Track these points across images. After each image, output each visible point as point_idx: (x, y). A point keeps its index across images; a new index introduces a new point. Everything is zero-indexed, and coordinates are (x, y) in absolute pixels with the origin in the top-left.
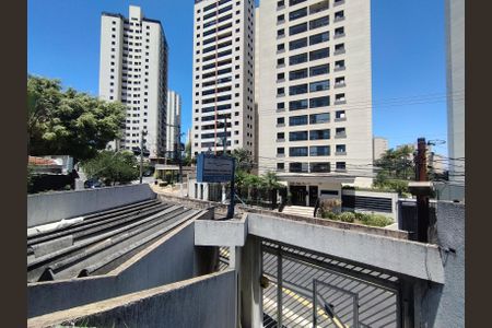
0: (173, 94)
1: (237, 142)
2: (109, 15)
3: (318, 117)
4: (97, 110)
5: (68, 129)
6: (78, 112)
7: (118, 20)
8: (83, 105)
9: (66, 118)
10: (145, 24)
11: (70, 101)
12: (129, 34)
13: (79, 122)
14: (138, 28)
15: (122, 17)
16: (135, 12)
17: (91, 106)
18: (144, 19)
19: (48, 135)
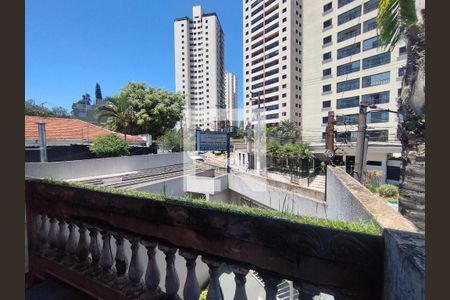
0: (230, 74)
1: (285, 114)
2: (179, 20)
3: (373, 79)
4: (167, 100)
5: (150, 115)
6: (155, 103)
7: (185, 22)
8: (158, 98)
9: (149, 108)
10: (204, 19)
11: (150, 96)
12: (194, 31)
13: (155, 111)
14: (200, 25)
15: (187, 19)
16: (197, 11)
17: (163, 98)
18: (204, 15)
19: (140, 122)
